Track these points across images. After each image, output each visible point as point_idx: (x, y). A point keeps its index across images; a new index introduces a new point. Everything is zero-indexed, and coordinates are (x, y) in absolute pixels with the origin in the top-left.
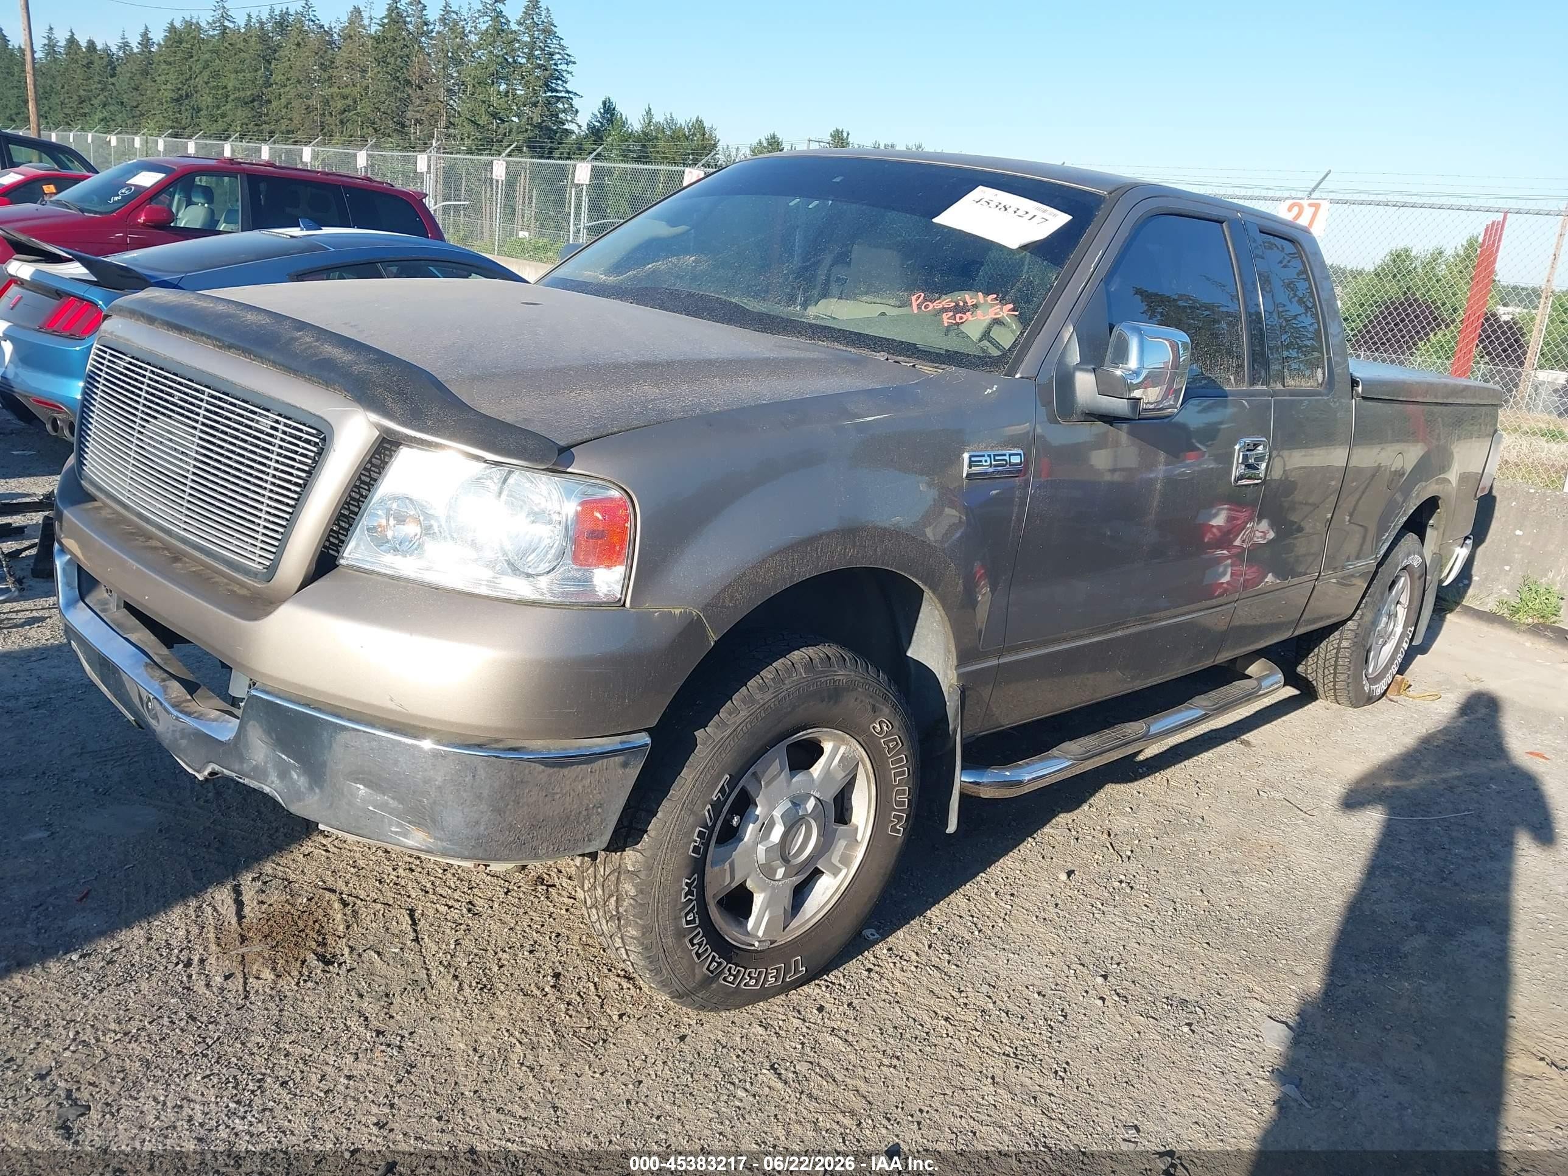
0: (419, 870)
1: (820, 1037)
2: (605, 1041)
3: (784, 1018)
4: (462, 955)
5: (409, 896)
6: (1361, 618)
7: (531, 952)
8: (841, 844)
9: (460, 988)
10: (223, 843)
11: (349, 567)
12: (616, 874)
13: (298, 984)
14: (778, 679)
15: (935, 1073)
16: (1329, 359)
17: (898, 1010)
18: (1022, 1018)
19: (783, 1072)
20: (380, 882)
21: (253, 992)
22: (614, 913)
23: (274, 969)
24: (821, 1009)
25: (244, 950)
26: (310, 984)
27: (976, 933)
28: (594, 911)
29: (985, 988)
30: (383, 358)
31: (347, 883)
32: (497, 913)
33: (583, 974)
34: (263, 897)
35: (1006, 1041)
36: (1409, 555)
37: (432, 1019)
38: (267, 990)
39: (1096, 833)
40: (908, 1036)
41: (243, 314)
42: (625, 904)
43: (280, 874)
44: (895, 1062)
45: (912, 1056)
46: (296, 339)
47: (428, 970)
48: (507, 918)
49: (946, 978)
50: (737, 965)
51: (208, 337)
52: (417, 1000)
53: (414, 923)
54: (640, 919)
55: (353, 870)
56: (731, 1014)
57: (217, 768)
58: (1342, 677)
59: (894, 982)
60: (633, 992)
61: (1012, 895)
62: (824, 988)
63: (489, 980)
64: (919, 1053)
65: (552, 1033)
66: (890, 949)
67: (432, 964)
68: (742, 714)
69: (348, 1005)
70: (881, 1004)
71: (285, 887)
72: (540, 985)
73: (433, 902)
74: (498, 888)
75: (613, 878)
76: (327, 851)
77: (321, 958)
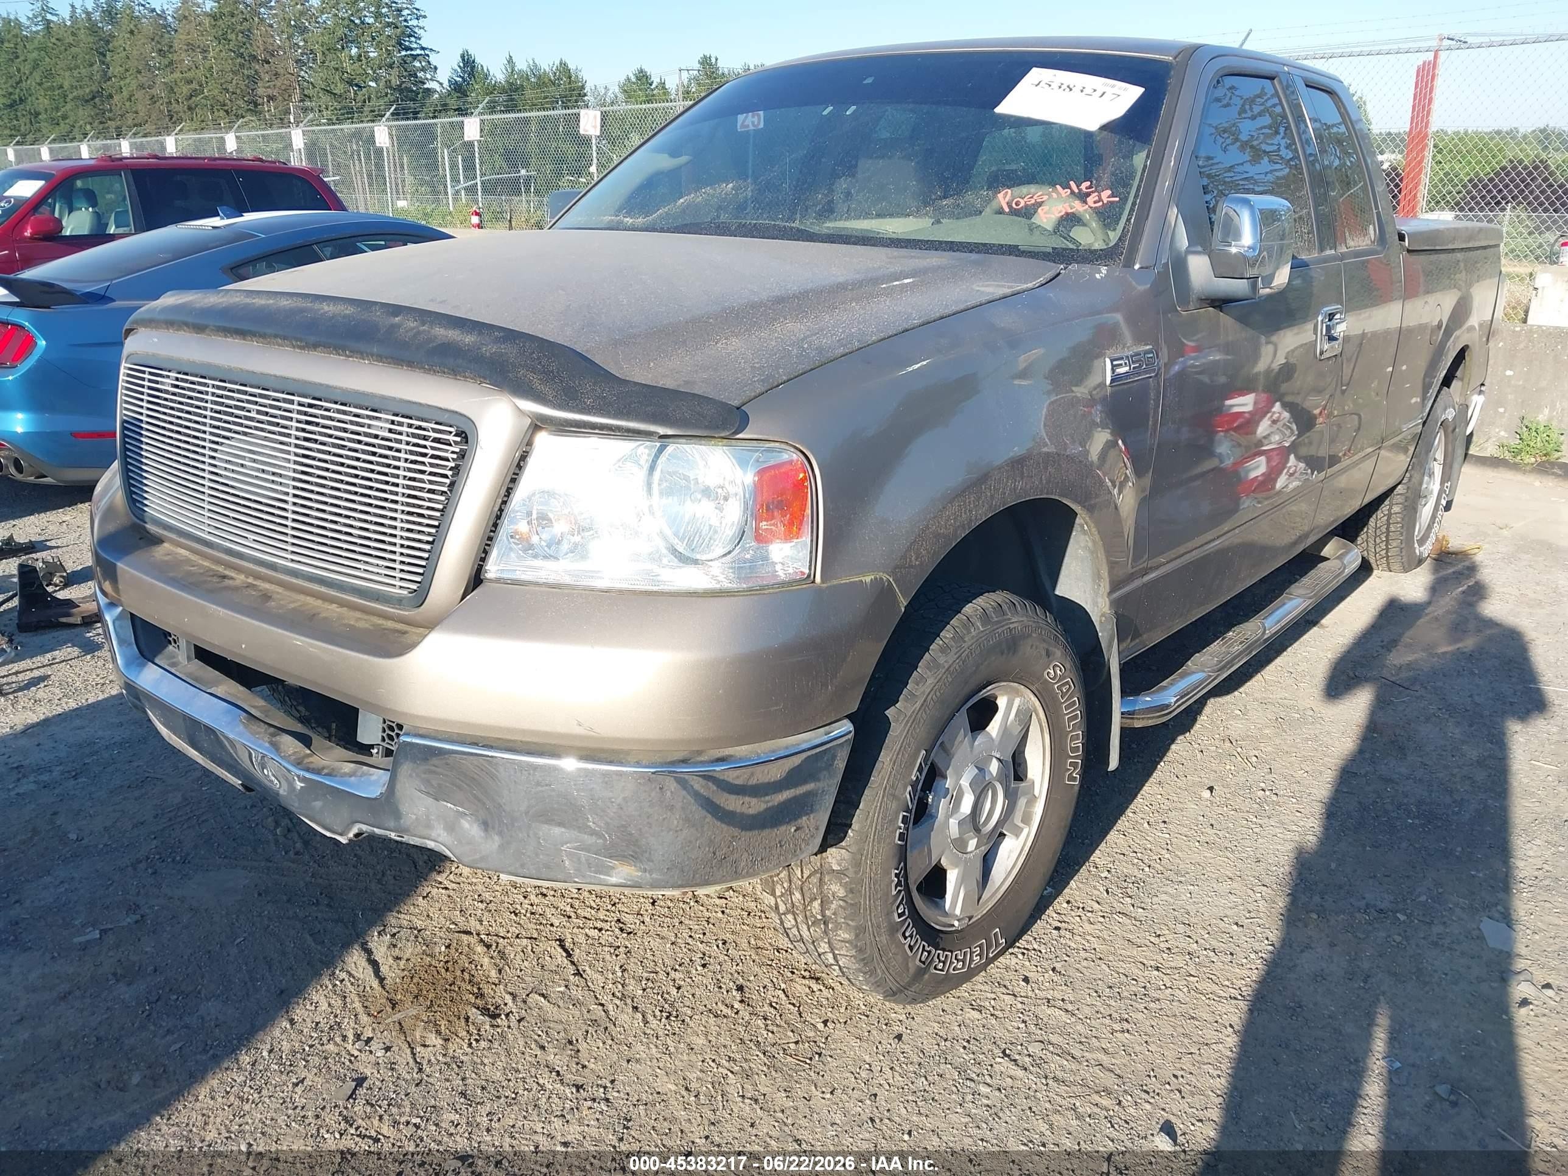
0: (552, 893)
1: (1038, 1011)
2: (820, 1055)
3: (993, 996)
4: (632, 982)
5: (552, 925)
6: (1410, 480)
7: (704, 966)
8: (1022, 802)
9: (646, 1022)
10: (331, 898)
11: (498, 580)
12: (818, 875)
13: (470, 1045)
14: (958, 638)
15: (1171, 1031)
16: (1378, 214)
17: (1104, 967)
18: (1232, 954)
19: (1017, 1057)
20: (516, 915)
21: (425, 1063)
22: (819, 917)
23: (438, 1032)
24: (1026, 980)
25: (398, 1016)
26: (483, 1044)
27: (1147, 869)
28: (790, 917)
29: (1181, 928)
30: (511, 336)
31: (481, 921)
32: (651, 928)
33: (767, 982)
34: (397, 952)
35: (1227, 983)
36: (1445, 410)
37: (628, 1061)
38: (440, 1058)
39: (1217, 743)
40: (1126, 994)
41: (317, 306)
42: (833, 906)
43: (405, 923)
44: (1126, 1026)
45: (1140, 1016)
46: (398, 326)
47: (602, 1005)
48: (665, 932)
49: (1138, 923)
50: (944, 950)
51: (285, 338)
52: (604, 1043)
53: (569, 955)
54: (852, 920)
55: (483, 906)
56: (937, 1001)
57: (364, 828)
58: (1394, 544)
59: (1088, 937)
60: (825, 992)
61: (1165, 822)
62: (1020, 956)
63: (672, 1005)
64: (1145, 1011)
65: (762, 1056)
66: (1068, 902)
67: (605, 999)
68: (929, 682)
69: (533, 1060)
70: (1085, 963)
71: (416, 937)
72: (727, 1002)
73: (579, 927)
74: (642, 900)
75: (815, 880)
76: (446, 888)
77: (485, 1011)
